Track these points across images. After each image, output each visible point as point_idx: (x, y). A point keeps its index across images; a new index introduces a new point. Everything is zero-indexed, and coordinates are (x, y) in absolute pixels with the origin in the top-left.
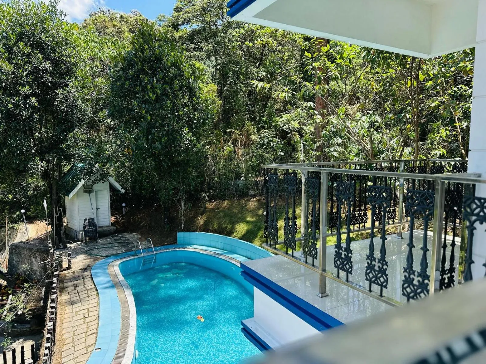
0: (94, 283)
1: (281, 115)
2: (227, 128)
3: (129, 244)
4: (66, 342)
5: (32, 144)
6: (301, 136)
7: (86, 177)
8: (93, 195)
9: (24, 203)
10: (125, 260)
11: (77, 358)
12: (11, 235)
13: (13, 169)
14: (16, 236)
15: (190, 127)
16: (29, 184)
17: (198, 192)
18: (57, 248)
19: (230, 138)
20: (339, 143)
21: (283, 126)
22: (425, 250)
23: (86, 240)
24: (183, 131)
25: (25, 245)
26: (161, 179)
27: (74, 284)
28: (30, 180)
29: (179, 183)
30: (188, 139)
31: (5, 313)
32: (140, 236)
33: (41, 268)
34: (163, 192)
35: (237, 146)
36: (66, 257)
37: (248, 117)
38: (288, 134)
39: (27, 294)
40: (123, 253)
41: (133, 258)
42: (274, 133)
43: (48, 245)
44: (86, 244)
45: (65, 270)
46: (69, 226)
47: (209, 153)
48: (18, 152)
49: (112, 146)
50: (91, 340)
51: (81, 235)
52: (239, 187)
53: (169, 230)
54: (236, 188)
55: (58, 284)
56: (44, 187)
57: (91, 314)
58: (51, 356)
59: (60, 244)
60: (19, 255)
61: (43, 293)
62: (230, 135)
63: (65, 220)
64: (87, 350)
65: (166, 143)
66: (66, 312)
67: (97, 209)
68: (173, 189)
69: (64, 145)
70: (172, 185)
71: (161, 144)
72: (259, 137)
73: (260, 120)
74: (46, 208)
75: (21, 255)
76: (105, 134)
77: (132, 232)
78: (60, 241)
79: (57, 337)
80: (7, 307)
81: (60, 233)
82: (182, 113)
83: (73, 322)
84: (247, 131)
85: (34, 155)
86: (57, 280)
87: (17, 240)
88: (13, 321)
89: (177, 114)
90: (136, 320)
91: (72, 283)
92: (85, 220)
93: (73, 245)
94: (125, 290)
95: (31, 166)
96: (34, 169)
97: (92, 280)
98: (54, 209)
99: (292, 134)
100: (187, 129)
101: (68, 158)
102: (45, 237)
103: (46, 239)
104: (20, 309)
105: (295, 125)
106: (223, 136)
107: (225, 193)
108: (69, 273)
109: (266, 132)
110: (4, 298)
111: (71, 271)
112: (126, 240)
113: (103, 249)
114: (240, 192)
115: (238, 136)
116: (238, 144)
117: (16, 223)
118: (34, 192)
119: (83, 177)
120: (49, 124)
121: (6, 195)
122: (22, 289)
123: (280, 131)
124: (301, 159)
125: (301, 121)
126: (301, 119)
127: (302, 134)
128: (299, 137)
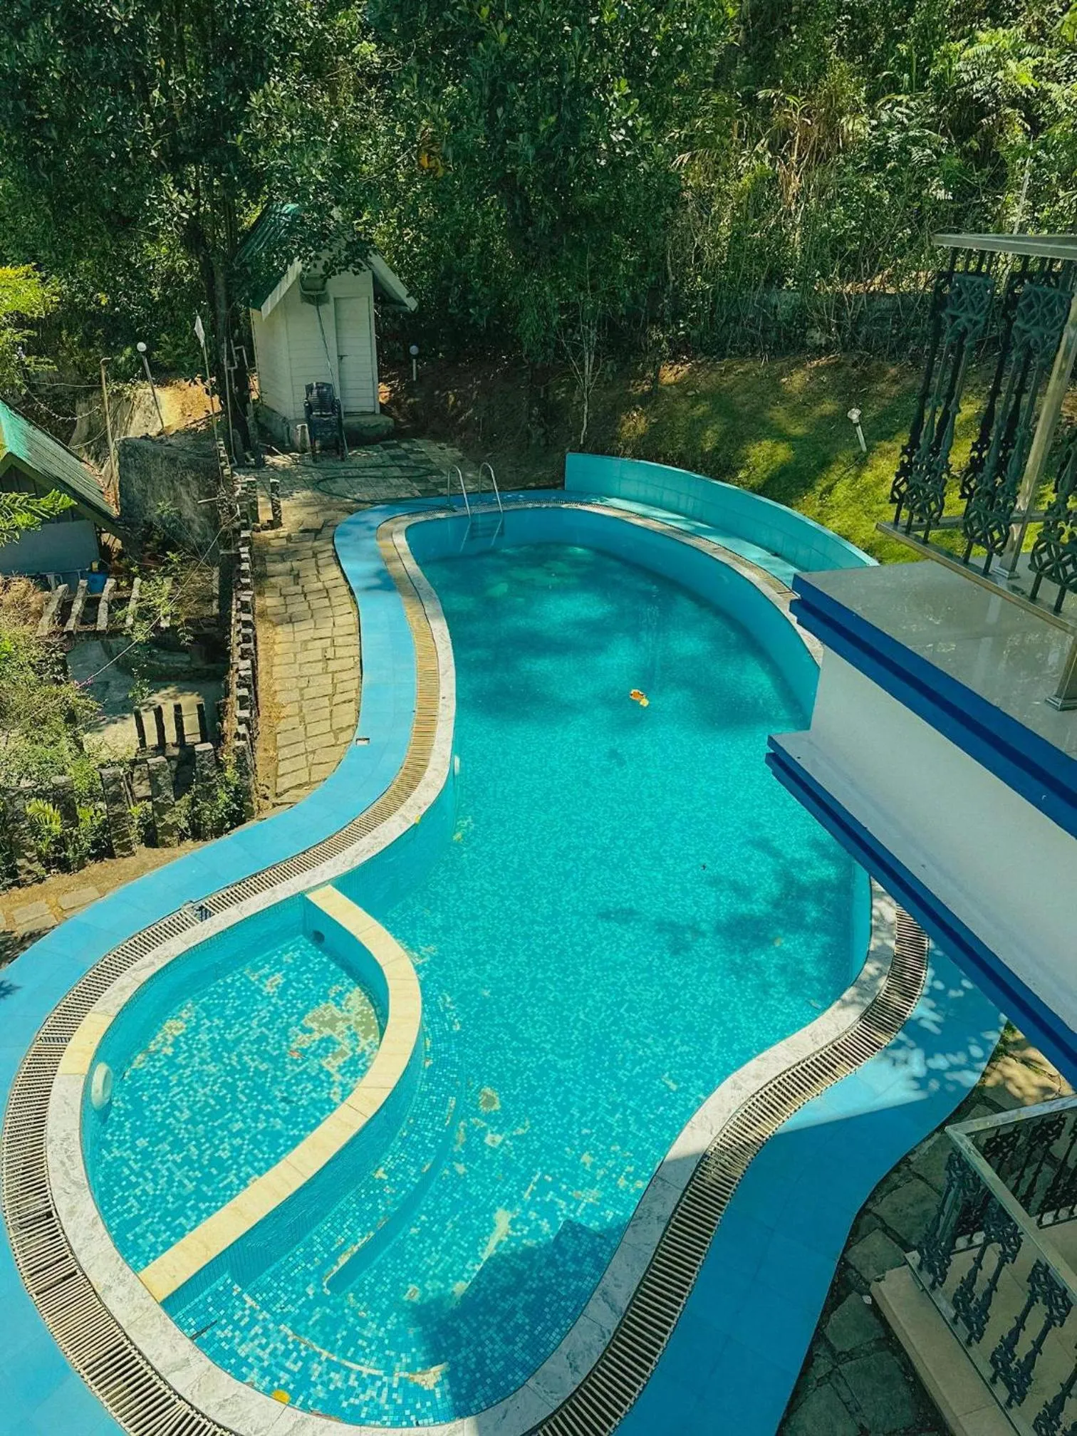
0: (342, 571)
1: (971, 30)
2: (760, 84)
3: (431, 473)
4: (285, 712)
5: (149, 128)
6: (1036, 126)
7: (307, 250)
8: (329, 308)
9: (140, 321)
10: (421, 518)
11: (313, 752)
12: (118, 413)
13: (104, 213)
14: (131, 418)
15: (635, 75)
16: (149, 263)
17: (637, 322)
18: (241, 465)
19: (766, 125)
21: (972, 82)
23: (313, 447)
24: (611, 92)
25: (158, 447)
26: (528, 267)
27: (292, 570)
28: (151, 251)
29: (582, 288)
30: (625, 126)
31: (130, 621)
32: (460, 454)
33: (204, 514)
34: (530, 318)
35: (783, 157)
36: (264, 493)
37: (841, 39)
38: (988, 114)
39: (175, 580)
40: (417, 498)
41: (442, 515)
42: (932, 110)
43: (216, 452)
44: (315, 461)
45: (266, 528)
46: (267, 401)
47: (690, 183)
48: (113, 155)
49: (375, 144)
50: (345, 715)
51: (300, 432)
52: (775, 314)
53: (542, 443)
54: (766, 318)
55: (253, 565)
56: (189, 276)
57: (340, 652)
58: (253, 739)
59: (247, 454)
60: (144, 472)
61: (216, 583)
62: (766, 114)
63: (254, 383)
64: (337, 739)
65: (552, 136)
66: (278, 639)
67: (341, 357)
68: (563, 309)
69: (240, 137)
70: (559, 294)
71: (533, 140)
72: (874, 122)
73: (887, 50)
74: (202, 342)
75: (149, 474)
76: (356, 100)
77: (437, 437)
78: (247, 444)
79: (261, 695)
80: (132, 606)
81: (245, 422)
82: (614, 15)
83: (297, 666)
84: (829, 97)
85: (158, 169)
86: (250, 553)
87: (135, 431)
88: (152, 643)
89: (593, 20)
90: (453, 681)
91: (286, 566)
92: (309, 389)
93: (280, 460)
94: (425, 603)
95: (152, 204)
96: (162, 214)
97: (339, 564)
98: (225, 346)
99: (999, 115)
100: (624, 82)
101: (255, 182)
102: (204, 427)
103: (209, 434)
104: (165, 616)
105: (1020, 74)
106: (739, 116)
107: (726, 332)
108: (278, 537)
109: (899, 103)
110: (124, 584)
111: (283, 531)
112: (422, 461)
113: (363, 480)
114: (778, 335)
115: (796, 118)
116: (790, 149)
117: (127, 381)
118: (165, 290)
119: (299, 249)
120: (191, 55)
121: (92, 294)
122: (164, 564)
123: (955, 102)
124: (1014, 219)
125: (1046, 60)
126: (1048, 51)
127: (1039, 116)
128: (1025, 130)
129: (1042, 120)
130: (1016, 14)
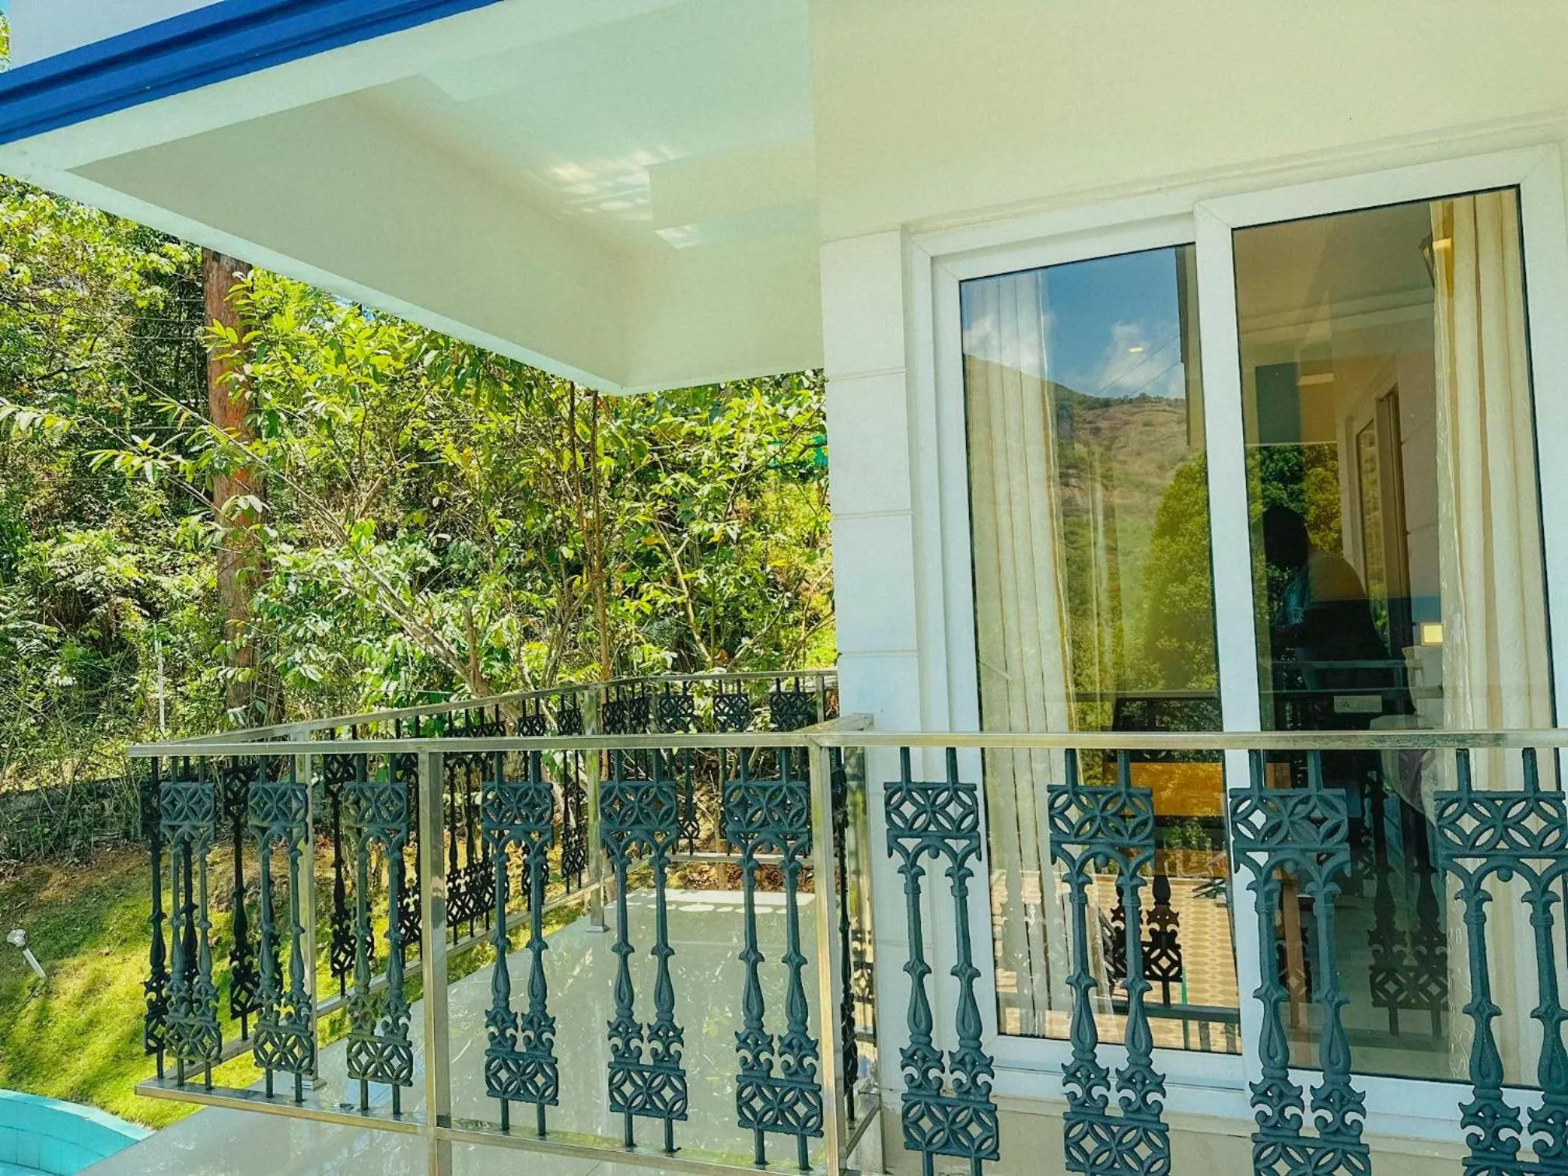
1: (57, 531)
6: (153, 612)
20: (321, 634)
21: (72, 576)
22: (796, 961)
38: (98, 604)
42: (30, 602)
99: (111, 604)
105: (124, 568)
123: (56, 594)
124: (157, 696)
125: (148, 557)
126: (146, 549)
127: (154, 603)
128: (144, 616)
129: (158, 606)
130: (103, 518)
